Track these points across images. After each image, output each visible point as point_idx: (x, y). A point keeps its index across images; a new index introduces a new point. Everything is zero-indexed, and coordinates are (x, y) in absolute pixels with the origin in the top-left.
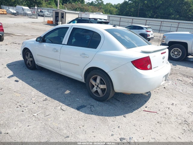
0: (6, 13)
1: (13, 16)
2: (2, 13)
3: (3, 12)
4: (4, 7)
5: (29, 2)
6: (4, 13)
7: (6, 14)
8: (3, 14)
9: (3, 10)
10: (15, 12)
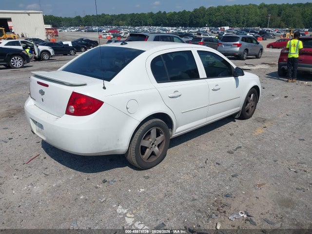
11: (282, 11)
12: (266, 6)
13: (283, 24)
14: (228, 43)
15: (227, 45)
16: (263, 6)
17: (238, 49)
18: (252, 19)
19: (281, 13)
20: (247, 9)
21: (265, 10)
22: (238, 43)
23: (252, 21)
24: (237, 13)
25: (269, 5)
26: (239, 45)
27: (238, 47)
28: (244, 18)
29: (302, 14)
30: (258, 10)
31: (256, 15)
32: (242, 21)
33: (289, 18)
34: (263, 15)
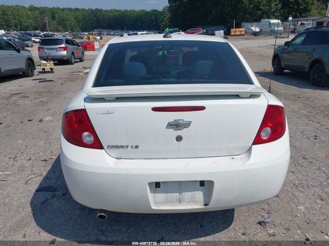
0: (244, 33)
1: (253, 37)
2: (239, 33)
3: (240, 31)
4: (245, 24)
5: (286, 10)
6: (242, 33)
7: (244, 35)
8: (240, 35)
9: (240, 30)
10: (258, 30)
11: (54, 14)
12: (36, 8)
13: (60, 28)
14: (51, 47)
15: (50, 49)
16: (32, 9)
17: (64, 53)
18: (24, 22)
19: (54, 16)
20: (15, 11)
21: (37, 13)
22: (63, 46)
23: (25, 24)
24: (4, 14)
25: (40, 8)
26: (65, 49)
27: (64, 50)
28: (16, 21)
29: (76, 19)
30: (29, 13)
31: (28, 18)
32: (14, 24)
33: (64, 22)
34: (36, 18)
